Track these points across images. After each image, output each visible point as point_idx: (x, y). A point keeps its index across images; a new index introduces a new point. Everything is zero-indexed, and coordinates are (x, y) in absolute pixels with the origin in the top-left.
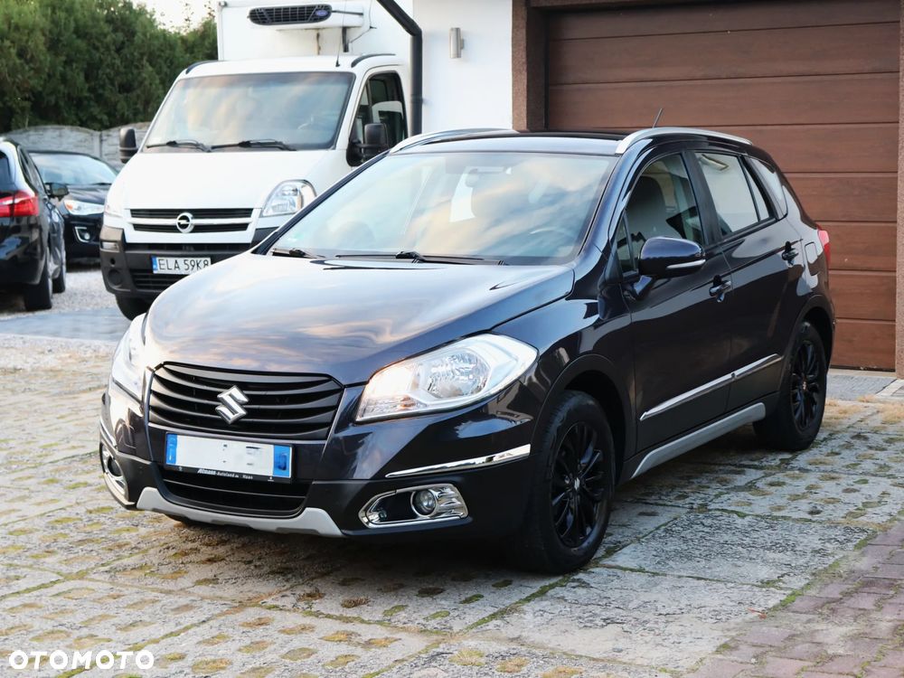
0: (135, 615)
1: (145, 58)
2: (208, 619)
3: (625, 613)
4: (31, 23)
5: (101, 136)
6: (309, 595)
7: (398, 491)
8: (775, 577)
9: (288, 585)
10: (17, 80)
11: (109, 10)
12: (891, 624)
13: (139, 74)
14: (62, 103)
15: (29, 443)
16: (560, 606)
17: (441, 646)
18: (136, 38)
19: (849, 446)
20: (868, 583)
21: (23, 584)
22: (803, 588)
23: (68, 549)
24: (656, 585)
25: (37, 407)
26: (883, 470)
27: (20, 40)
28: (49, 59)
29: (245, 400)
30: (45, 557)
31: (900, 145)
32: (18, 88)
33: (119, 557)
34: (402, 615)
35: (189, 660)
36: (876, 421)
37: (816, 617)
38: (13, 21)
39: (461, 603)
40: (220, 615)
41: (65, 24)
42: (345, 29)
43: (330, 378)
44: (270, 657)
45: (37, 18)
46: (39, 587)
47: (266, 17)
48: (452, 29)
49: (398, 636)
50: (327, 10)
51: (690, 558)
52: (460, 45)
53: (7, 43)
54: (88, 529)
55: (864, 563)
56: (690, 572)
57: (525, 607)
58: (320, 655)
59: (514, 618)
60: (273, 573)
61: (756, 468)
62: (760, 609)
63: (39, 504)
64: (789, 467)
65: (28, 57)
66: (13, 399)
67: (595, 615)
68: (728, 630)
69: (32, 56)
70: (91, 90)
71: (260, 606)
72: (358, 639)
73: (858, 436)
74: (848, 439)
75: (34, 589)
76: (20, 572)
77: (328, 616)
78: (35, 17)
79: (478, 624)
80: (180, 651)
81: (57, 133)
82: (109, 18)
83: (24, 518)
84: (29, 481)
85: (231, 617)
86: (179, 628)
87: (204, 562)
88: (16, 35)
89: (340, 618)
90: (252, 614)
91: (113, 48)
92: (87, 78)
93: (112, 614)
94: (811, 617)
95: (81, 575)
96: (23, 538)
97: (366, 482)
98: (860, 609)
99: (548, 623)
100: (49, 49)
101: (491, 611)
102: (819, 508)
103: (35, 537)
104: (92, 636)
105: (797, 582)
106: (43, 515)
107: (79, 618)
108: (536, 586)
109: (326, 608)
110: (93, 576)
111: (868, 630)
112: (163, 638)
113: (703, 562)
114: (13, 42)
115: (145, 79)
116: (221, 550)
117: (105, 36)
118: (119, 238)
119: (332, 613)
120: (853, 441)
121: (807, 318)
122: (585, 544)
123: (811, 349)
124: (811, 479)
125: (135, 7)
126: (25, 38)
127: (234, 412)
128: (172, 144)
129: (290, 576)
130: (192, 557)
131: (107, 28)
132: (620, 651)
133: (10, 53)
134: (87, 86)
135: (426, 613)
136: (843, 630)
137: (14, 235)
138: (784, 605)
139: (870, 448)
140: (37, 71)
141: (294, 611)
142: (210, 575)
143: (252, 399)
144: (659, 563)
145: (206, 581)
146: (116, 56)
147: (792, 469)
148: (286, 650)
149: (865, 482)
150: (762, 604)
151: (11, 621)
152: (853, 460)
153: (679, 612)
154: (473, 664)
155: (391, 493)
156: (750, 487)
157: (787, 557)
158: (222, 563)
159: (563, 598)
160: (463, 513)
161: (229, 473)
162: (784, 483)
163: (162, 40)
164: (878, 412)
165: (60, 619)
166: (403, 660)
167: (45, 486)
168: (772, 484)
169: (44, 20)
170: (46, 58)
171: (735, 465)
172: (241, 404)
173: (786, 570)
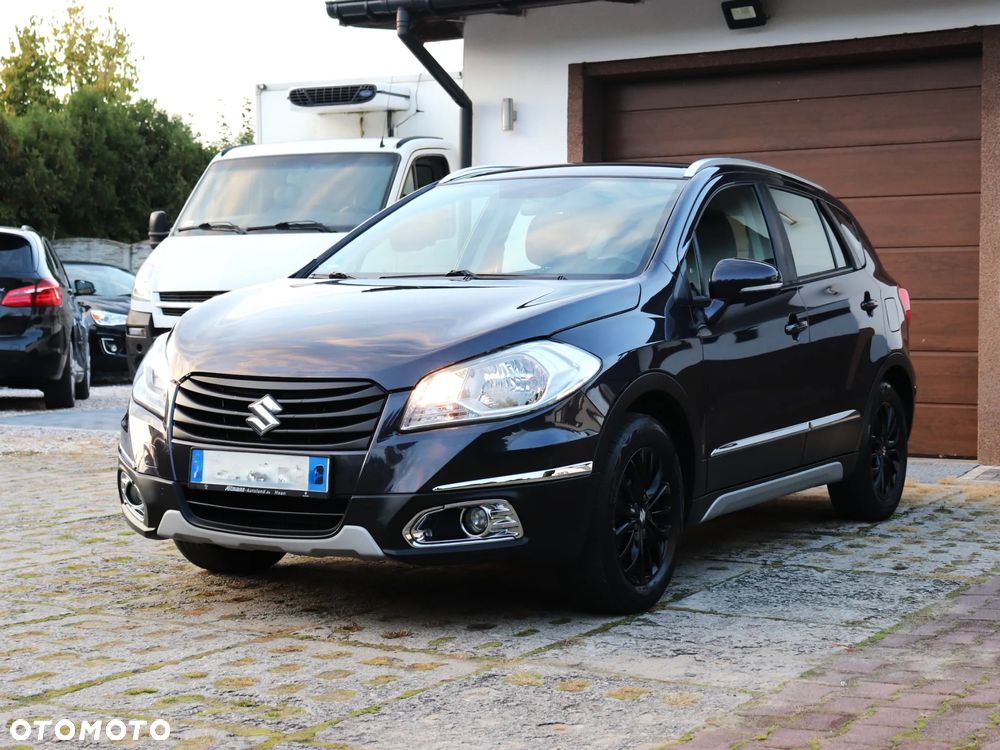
0: (152, 642)
1: (179, 172)
2: (234, 646)
3: (696, 646)
4: (61, 132)
5: (131, 249)
6: (345, 628)
7: (447, 506)
8: (862, 619)
9: (323, 621)
10: (45, 191)
11: (143, 121)
12: (992, 655)
13: (173, 188)
14: (91, 217)
15: (43, 508)
16: (626, 640)
17: (493, 669)
18: (170, 150)
19: (931, 518)
20: (964, 624)
21: (28, 616)
22: (892, 628)
23: (82, 590)
24: (730, 624)
25: (54, 482)
26: (970, 536)
27: (50, 149)
28: (79, 170)
29: (279, 409)
30: (55, 596)
31: (982, 215)
32: (45, 199)
33: (136, 597)
34: (450, 645)
35: (212, 678)
36: (961, 499)
37: (910, 651)
38: (41, 130)
39: (515, 636)
40: (246, 643)
41: (96, 134)
42: (390, 113)
43: (373, 383)
44: (301, 677)
45: (67, 128)
46: (48, 619)
47: (307, 97)
48: (504, 100)
49: (443, 662)
50: (372, 90)
51: (766, 603)
52: (513, 117)
53: (36, 152)
54: (103, 574)
55: (959, 609)
56: (767, 615)
57: (586, 640)
58: (358, 676)
59: (574, 649)
60: (308, 610)
61: (833, 535)
62: (847, 644)
63: (52, 554)
64: (868, 534)
65: (57, 167)
66: (28, 476)
67: (664, 647)
68: (813, 660)
69: (61, 167)
70: (122, 203)
71: (292, 637)
72: (400, 664)
73: (942, 510)
74: (931, 512)
75: (41, 621)
76: (25, 607)
77: (367, 645)
78: (65, 127)
79: (533, 653)
80: (201, 670)
81: (86, 245)
82: (142, 130)
83: (35, 565)
84: (41, 537)
85: (260, 645)
86: (200, 652)
87: (229, 602)
88: (44, 144)
89: (380, 647)
90: (282, 643)
91: (146, 160)
92: (118, 190)
93: (126, 640)
94: (903, 650)
95: (93, 611)
96: (32, 580)
97: (411, 496)
98: (958, 644)
99: (611, 653)
100: (80, 159)
101: (549, 642)
102: (904, 565)
103: (46, 580)
104: (104, 658)
105: (885, 624)
106: (53, 563)
107: (90, 643)
108: (599, 623)
109: (363, 638)
110: (108, 612)
111: (969, 661)
112: (183, 660)
113: (781, 607)
114: (41, 151)
115: (179, 193)
116: (249, 592)
117: (139, 147)
118: (146, 323)
119: (371, 643)
120: (936, 514)
121: (885, 379)
122: (651, 584)
123: (891, 412)
124: (893, 543)
125: (170, 119)
126: (54, 147)
127: (265, 422)
128: (205, 227)
129: (325, 613)
130: (218, 597)
131: (140, 140)
132: (693, 676)
133: (38, 163)
134: (118, 199)
135: (476, 644)
136: (941, 660)
137: (36, 326)
138: (873, 641)
139: (956, 519)
140: (66, 182)
141: (330, 641)
142: (237, 612)
143: (286, 408)
144: (732, 606)
145: (233, 617)
146: (149, 169)
147: (872, 535)
148: (319, 671)
149: (954, 545)
150: (848, 639)
151: (13, 645)
152: (939, 528)
153: (756, 645)
154: (530, 684)
155: (438, 509)
156: (828, 549)
157: (875, 603)
158: (251, 602)
159: (627, 634)
160: (518, 533)
161: (260, 489)
162: (865, 546)
163: (197, 153)
164: (961, 492)
165: (69, 644)
166: (450, 680)
167: (59, 541)
168: (851, 546)
169: (74, 130)
170: (75, 170)
171: (810, 533)
172: (274, 414)
173: (873, 614)
